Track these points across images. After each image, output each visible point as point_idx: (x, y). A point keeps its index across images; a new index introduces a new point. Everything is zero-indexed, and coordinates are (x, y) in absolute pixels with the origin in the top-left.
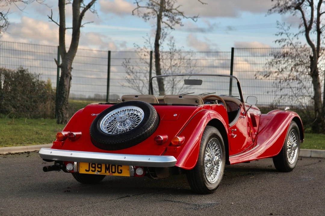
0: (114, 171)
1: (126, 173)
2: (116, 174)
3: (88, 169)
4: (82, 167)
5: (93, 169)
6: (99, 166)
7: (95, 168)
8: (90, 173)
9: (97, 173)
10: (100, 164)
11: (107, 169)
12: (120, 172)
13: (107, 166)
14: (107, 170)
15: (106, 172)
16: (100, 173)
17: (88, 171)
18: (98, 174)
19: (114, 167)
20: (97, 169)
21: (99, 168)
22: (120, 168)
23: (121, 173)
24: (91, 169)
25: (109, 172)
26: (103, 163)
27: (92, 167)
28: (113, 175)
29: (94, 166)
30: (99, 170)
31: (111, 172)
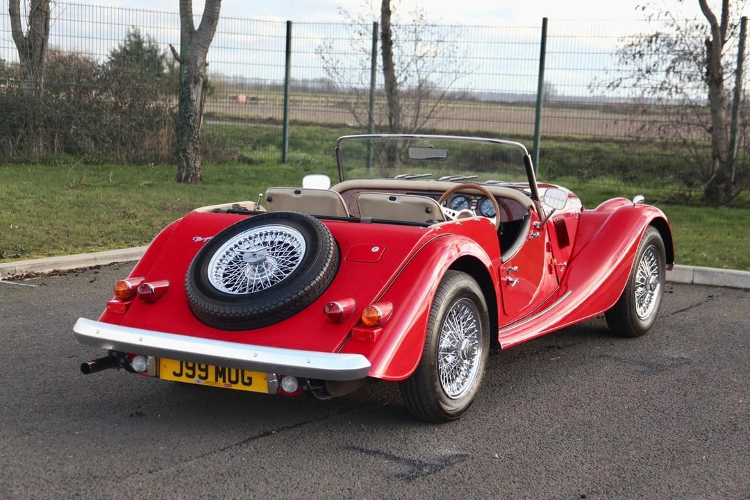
0: (233, 378)
1: (260, 386)
2: (239, 387)
3: (178, 372)
4: (165, 366)
5: (191, 373)
6: (203, 367)
7: (193, 369)
8: (184, 379)
9: (198, 381)
10: (204, 364)
11: (219, 374)
12: (248, 381)
13: (220, 368)
14: (220, 377)
15: (217, 380)
16: (204, 381)
17: (180, 375)
18: (200, 383)
19: (233, 371)
20: (198, 372)
21: (201, 370)
22: (247, 374)
23: (249, 384)
24: (185, 370)
25: (224, 381)
26: (212, 364)
27: (188, 368)
28: (233, 388)
29: (191, 365)
30: (203, 374)
31: (227, 382)
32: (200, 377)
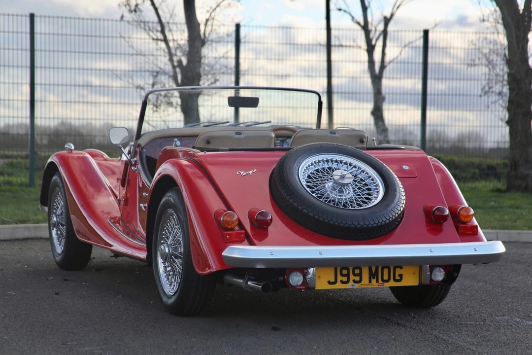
0: (386, 278)
1: (410, 280)
2: (392, 284)
3: (333, 280)
4: (320, 277)
5: (345, 279)
6: (357, 271)
7: (348, 275)
8: (339, 286)
9: (353, 285)
10: (357, 268)
11: (373, 275)
12: (399, 278)
13: (374, 269)
14: (374, 278)
15: (370, 282)
16: (359, 284)
17: (335, 283)
18: (354, 287)
19: (386, 271)
20: (352, 277)
21: (355, 275)
22: (398, 271)
23: (400, 280)
24: (340, 278)
25: (377, 281)
26: (365, 265)
27: (342, 275)
28: (385, 286)
29: (345, 272)
30: (357, 279)
31: (380, 281)
32: (354, 281)
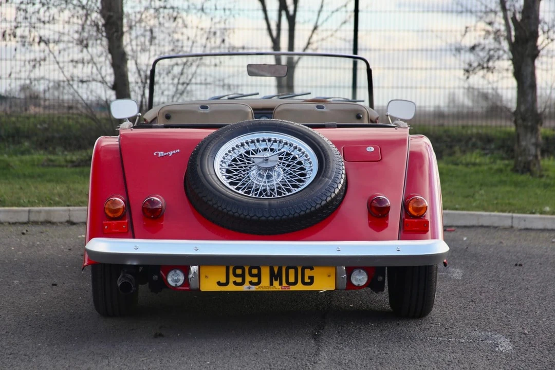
0: (292, 280)
1: (324, 283)
2: (300, 287)
3: (223, 280)
4: (206, 277)
5: (239, 280)
6: (255, 271)
7: (243, 276)
8: (231, 288)
9: (249, 288)
10: (255, 268)
11: (274, 277)
12: (309, 281)
13: (276, 270)
14: (276, 280)
15: (271, 284)
16: (257, 287)
17: (227, 284)
18: (251, 290)
19: (292, 272)
20: (248, 278)
21: (252, 275)
22: (308, 273)
23: (311, 283)
24: (232, 278)
25: (281, 284)
26: (265, 265)
27: (236, 275)
28: (291, 290)
29: (239, 271)
30: (255, 280)
31: (284, 284)
32: (251, 283)
